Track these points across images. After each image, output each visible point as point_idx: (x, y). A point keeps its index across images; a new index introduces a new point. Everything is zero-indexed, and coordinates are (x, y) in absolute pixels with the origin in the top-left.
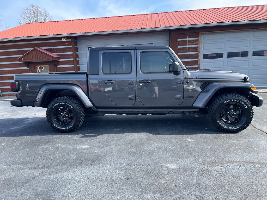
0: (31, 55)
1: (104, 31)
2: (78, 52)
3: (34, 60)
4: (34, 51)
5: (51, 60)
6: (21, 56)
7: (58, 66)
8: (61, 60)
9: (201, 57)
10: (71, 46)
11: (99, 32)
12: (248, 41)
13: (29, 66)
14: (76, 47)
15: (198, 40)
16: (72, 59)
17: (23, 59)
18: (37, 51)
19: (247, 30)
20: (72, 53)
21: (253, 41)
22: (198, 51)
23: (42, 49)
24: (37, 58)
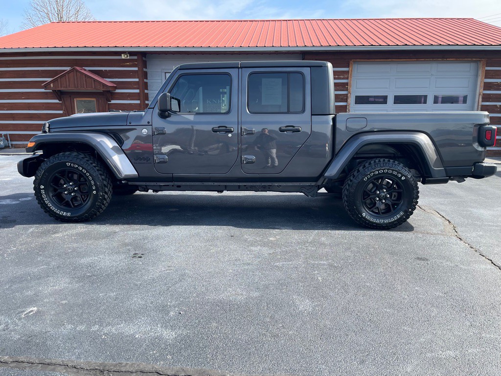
0: (67, 80)
1: (194, 47)
2: (147, 79)
3: (71, 89)
4: (72, 73)
5: (101, 90)
6: (49, 80)
7: (113, 102)
8: (118, 91)
9: (352, 100)
10: (136, 69)
11: (178, 47)
12: (428, 78)
13: (62, 99)
14: (145, 70)
15: (348, 72)
16: (137, 91)
17: (52, 85)
18: (78, 73)
19: (426, 60)
20: (137, 80)
21: (436, 78)
22: (347, 90)
23: (85, 70)
24: (76, 85)
